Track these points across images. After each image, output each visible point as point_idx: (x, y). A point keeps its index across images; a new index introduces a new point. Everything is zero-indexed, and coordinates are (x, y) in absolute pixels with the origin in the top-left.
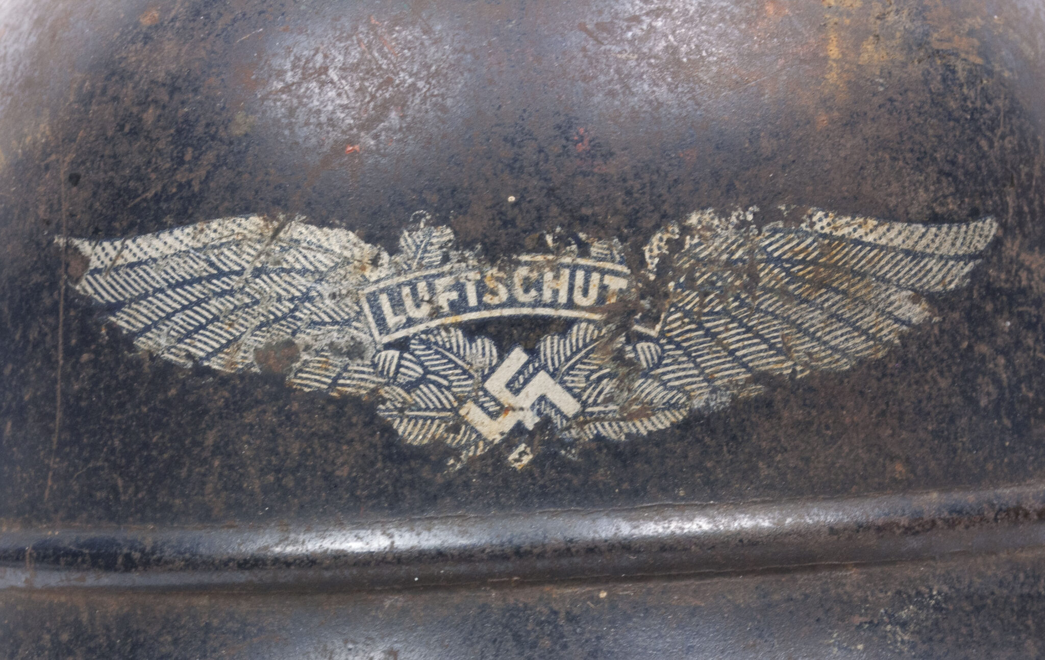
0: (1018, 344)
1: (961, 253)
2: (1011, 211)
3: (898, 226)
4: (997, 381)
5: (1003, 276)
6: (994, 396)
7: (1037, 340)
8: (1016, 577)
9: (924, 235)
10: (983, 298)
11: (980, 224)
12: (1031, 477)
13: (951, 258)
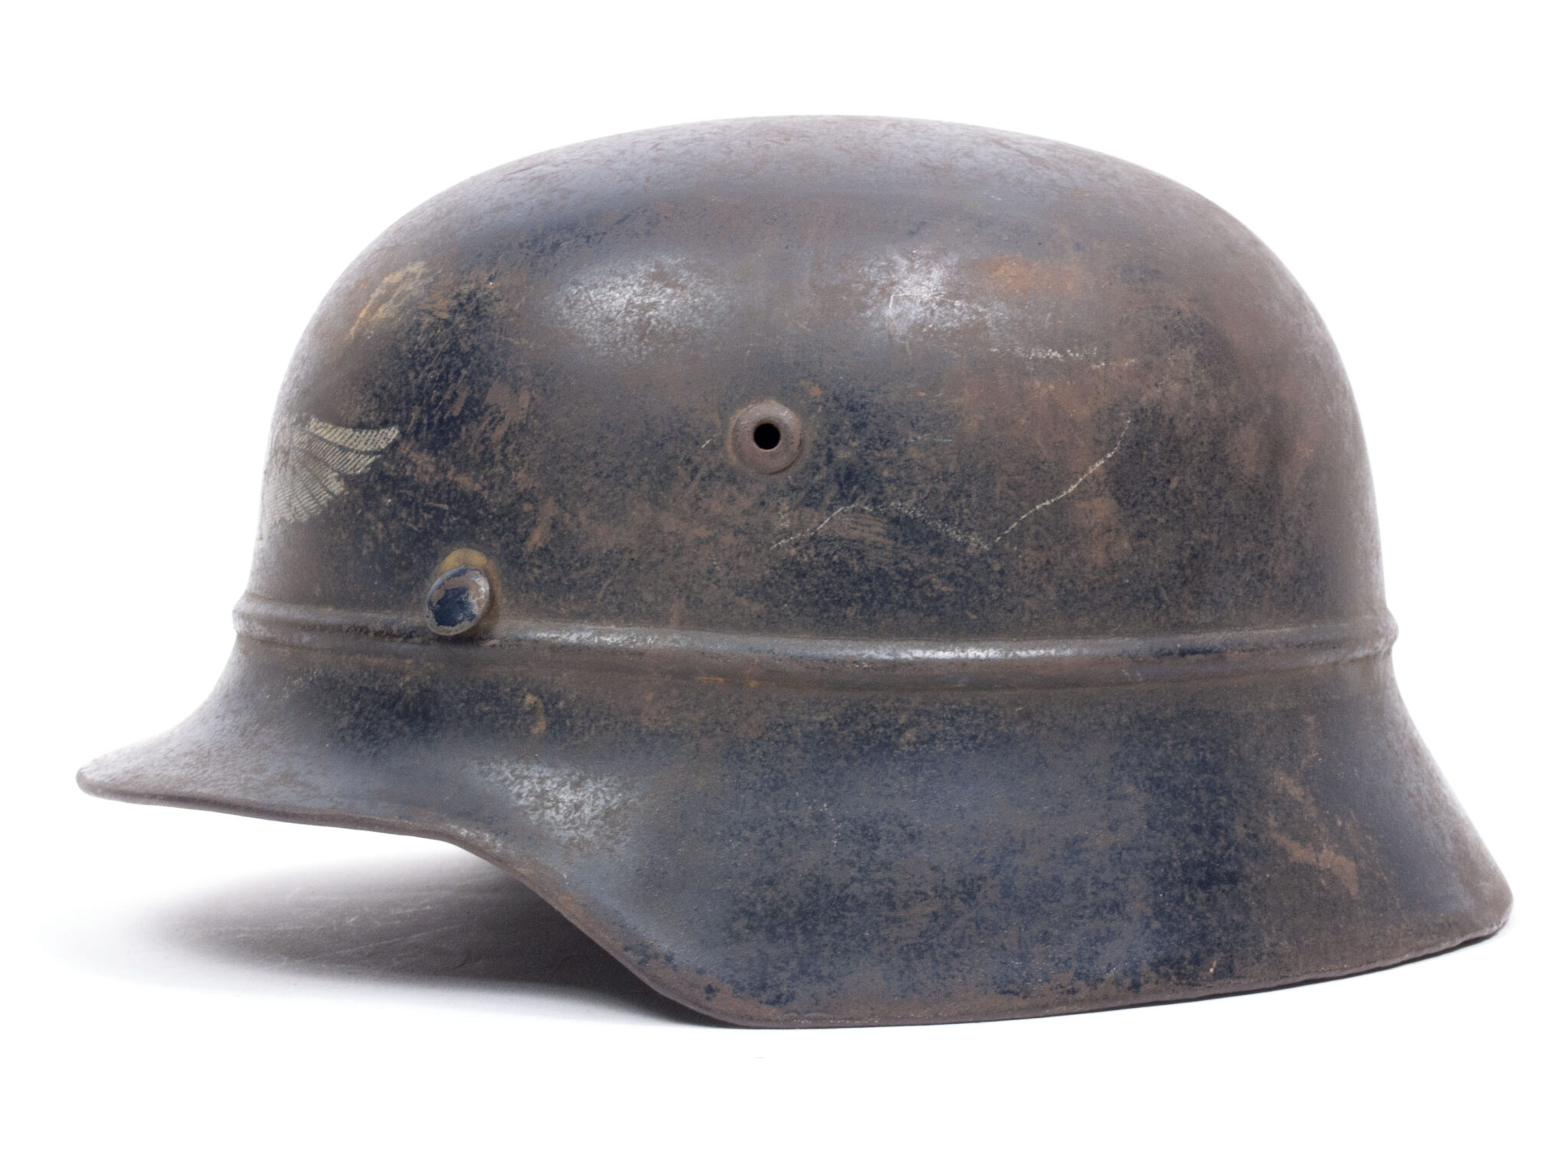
0: (394, 515)
1: (369, 449)
2: (412, 422)
3: (341, 430)
4: (375, 539)
5: (393, 468)
6: (371, 550)
7: (409, 514)
8: (362, 674)
9: (351, 436)
10: (376, 481)
11: (386, 431)
12: (389, 608)
13: (362, 453)
